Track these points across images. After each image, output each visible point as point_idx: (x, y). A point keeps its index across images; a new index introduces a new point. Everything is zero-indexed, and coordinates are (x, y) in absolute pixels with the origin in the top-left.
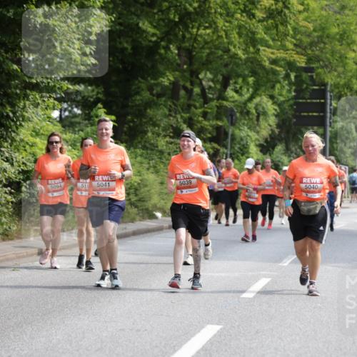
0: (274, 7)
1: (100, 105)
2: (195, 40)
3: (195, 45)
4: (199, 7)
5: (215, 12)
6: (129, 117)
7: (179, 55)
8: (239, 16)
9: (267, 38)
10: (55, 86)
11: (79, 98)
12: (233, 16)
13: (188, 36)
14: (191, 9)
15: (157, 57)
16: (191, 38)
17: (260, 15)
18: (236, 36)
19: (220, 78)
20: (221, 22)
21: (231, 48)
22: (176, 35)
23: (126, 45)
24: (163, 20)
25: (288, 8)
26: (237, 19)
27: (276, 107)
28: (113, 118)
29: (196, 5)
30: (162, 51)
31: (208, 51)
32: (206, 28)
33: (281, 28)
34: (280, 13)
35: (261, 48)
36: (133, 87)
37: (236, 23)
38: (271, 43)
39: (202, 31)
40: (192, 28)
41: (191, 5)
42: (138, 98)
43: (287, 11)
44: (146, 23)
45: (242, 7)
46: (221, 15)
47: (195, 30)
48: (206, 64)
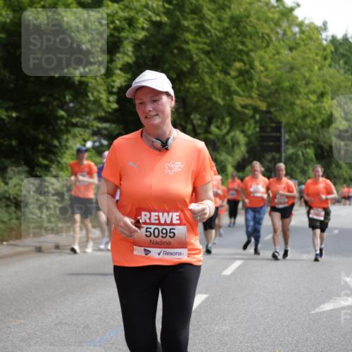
0: (243, 68)
2: (188, 91)
3: (188, 95)
4: (191, 67)
5: (203, 71)
8: (218, 74)
9: (238, 89)
10: (88, 124)
12: (214, 74)
13: (182, 88)
14: (185, 69)
16: (185, 90)
17: (233, 73)
18: (217, 88)
19: (206, 118)
20: (207, 78)
21: (213, 97)
25: (253, 69)
26: (217, 77)
27: (246, 139)
29: (189, 66)
31: (197, 99)
32: (195, 83)
33: (249, 83)
34: (247, 72)
35: (235, 97)
37: (217, 79)
38: (241, 93)
39: (192, 85)
40: (186, 82)
41: (185, 66)
43: (252, 71)
45: (221, 68)
46: (206, 73)
47: (187, 85)
48: (196, 109)
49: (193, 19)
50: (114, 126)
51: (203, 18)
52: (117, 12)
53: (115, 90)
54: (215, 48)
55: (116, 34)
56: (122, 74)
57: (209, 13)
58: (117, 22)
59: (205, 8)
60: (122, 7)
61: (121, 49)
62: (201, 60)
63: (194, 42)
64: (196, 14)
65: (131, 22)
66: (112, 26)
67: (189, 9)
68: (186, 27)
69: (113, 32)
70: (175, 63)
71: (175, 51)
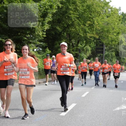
1: (47, 48)
2: (71, 31)
3: (71, 33)
4: (72, 23)
5: (76, 25)
6: (54, 51)
7: (67, 35)
8: (82, 25)
10: (35, 43)
11: (41, 46)
12: (80, 26)
13: (69, 30)
14: (70, 24)
15: (61, 36)
16: (69, 31)
18: (81, 31)
20: (77, 27)
21: (80, 34)
22: (66, 30)
23: (53, 33)
24: (63, 26)
26: (81, 26)
28: (50, 51)
29: (71, 23)
30: (62, 34)
31: (74, 34)
32: (73, 28)
36: (55, 43)
37: (81, 27)
39: (72, 29)
40: (70, 28)
41: (70, 23)
42: (56, 46)
44: (58, 27)
45: (83, 23)
46: (77, 25)
47: (71, 29)
49: (73, 6)
50: (44, 43)
51: (76, 5)
52: (46, 3)
53: (45, 31)
54: (81, 16)
55: (46, 11)
56: (48, 25)
57: (79, 3)
58: (46, 7)
59: (77, 2)
60: (48, 1)
61: (47, 16)
62: (75, 20)
63: (73, 14)
64: (74, 4)
65: (51, 6)
66: (44, 8)
67: (72, 2)
68: (70, 9)
69: (45, 10)
70: (66, 21)
71: (67, 17)
